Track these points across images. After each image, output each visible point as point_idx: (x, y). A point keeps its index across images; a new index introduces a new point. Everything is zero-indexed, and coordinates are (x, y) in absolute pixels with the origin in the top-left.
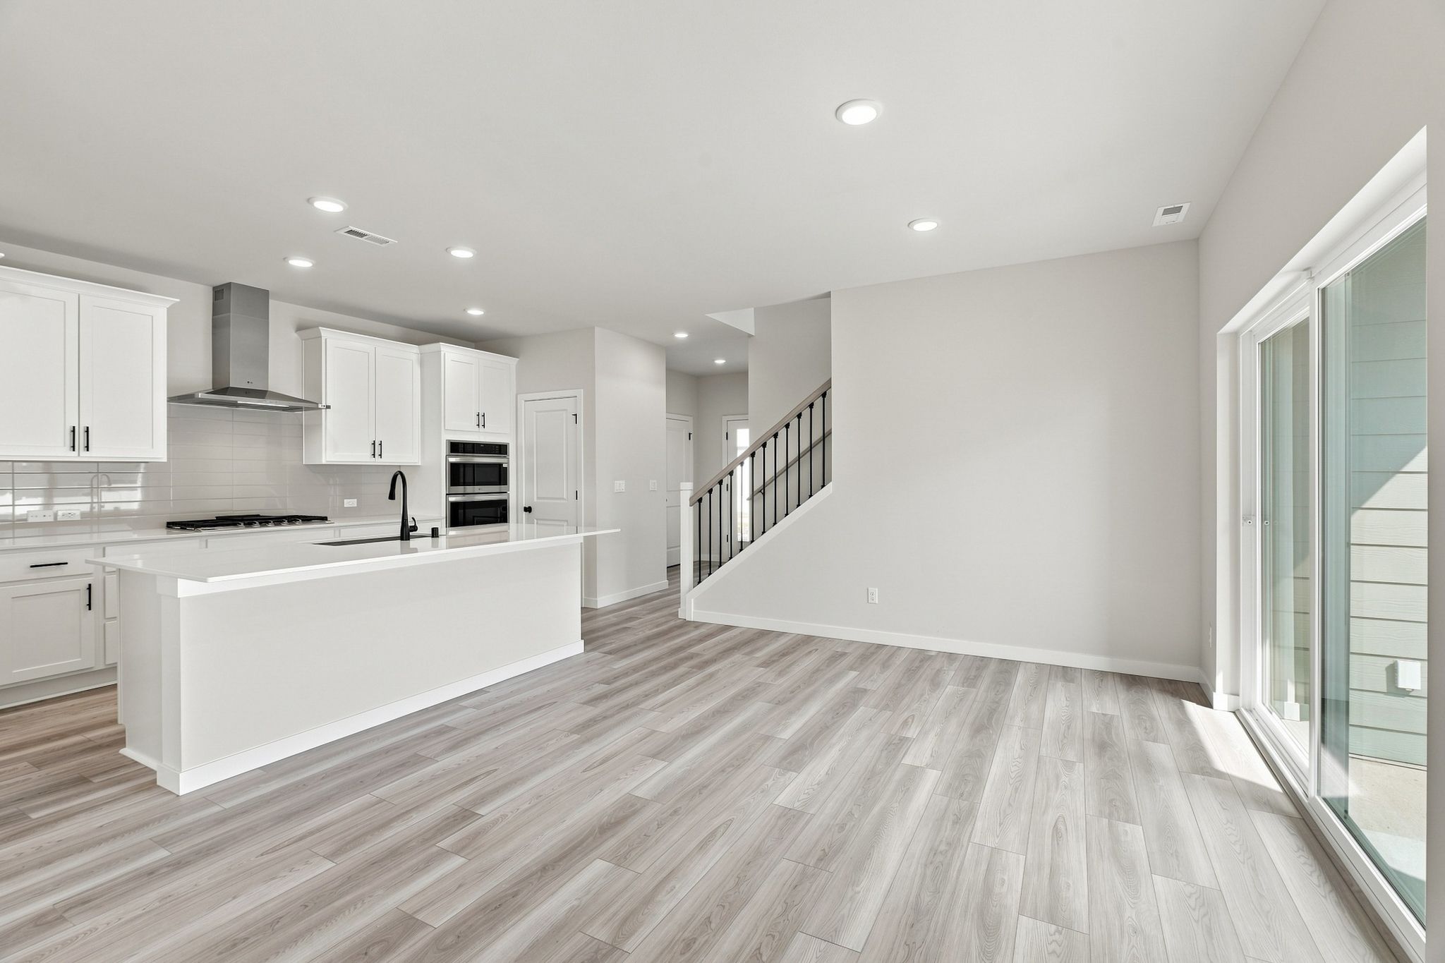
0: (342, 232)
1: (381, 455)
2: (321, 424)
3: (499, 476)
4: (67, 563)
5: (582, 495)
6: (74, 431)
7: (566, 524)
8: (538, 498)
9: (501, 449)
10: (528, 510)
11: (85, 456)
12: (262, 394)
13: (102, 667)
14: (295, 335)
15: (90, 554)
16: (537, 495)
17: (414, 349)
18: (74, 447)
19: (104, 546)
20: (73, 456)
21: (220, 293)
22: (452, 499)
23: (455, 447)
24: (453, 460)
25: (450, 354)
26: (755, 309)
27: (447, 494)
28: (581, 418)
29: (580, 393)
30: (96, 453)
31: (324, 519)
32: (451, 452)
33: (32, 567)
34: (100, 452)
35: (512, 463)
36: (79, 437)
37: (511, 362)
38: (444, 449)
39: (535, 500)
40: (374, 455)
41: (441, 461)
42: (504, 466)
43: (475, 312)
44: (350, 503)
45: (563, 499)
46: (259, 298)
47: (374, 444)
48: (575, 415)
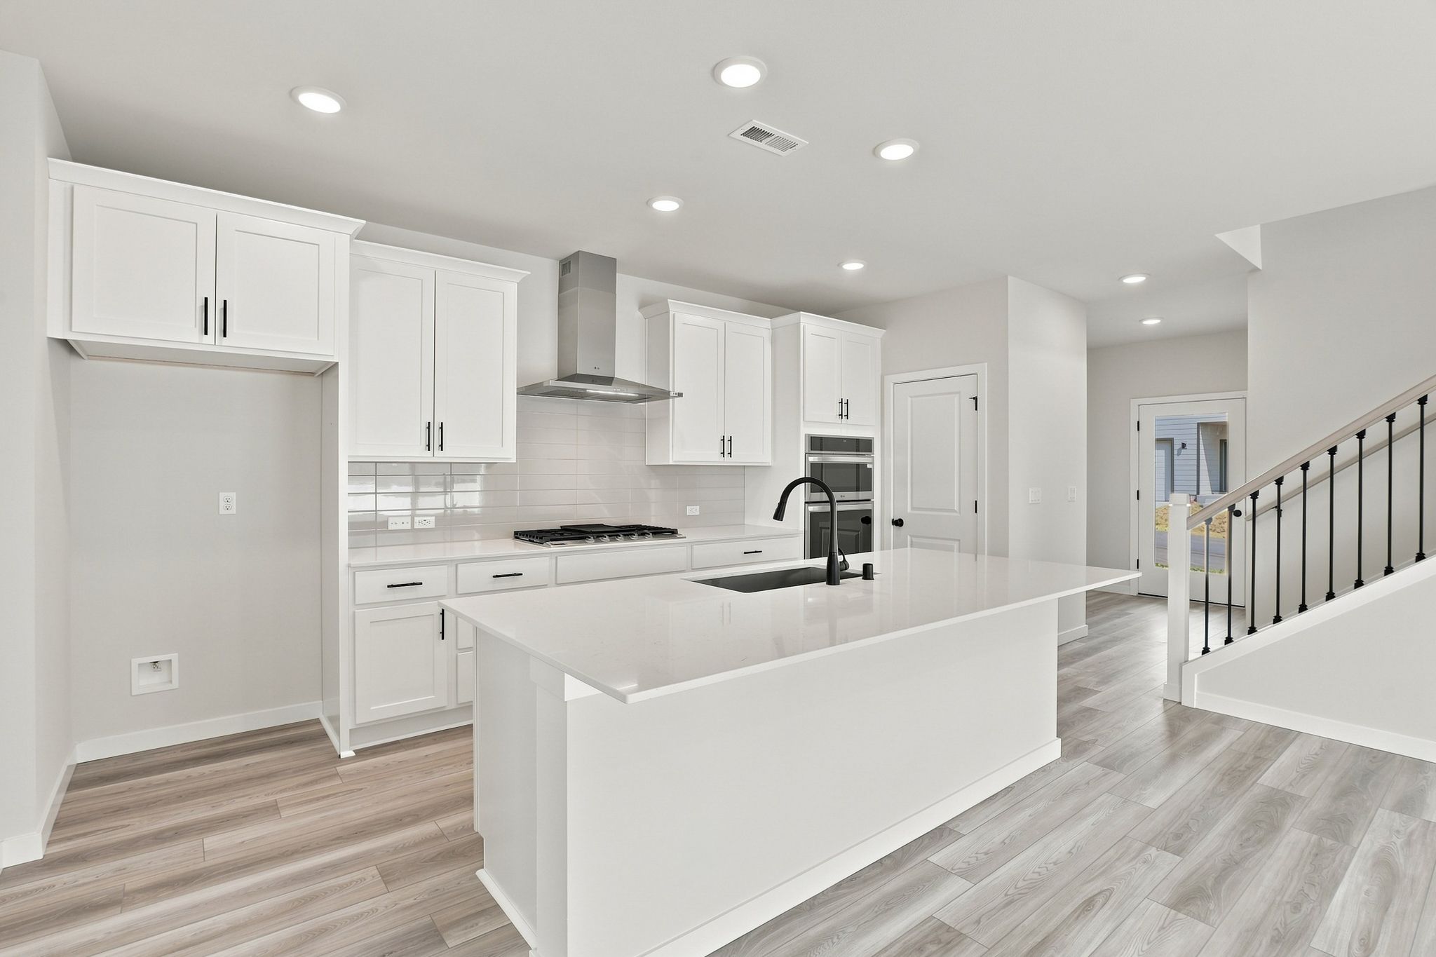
0: (737, 134)
1: (730, 454)
2: (668, 417)
3: (861, 479)
4: (421, 584)
6: (429, 428)
7: (956, 545)
8: (913, 508)
9: (863, 445)
10: (898, 523)
11: (439, 456)
12: (608, 381)
13: (453, 706)
14: (638, 314)
15: (443, 572)
16: (912, 505)
17: (766, 322)
18: (429, 445)
19: (456, 562)
20: (427, 456)
21: (565, 266)
22: (812, 508)
23: (817, 443)
24: (812, 459)
25: (809, 323)
26: (1263, 226)
27: (805, 503)
28: (983, 403)
29: (983, 369)
30: (449, 454)
31: (673, 532)
32: (811, 450)
33: (389, 586)
34: (454, 451)
35: (876, 461)
36: (434, 435)
38: (803, 446)
39: (909, 510)
40: (723, 453)
41: (800, 460)
42: (869, 466)
43: (852, 267)
44: (693, 510)
45: (954, 511)
46: (606, 268)
47: (723, 440)
48: (974, 398)
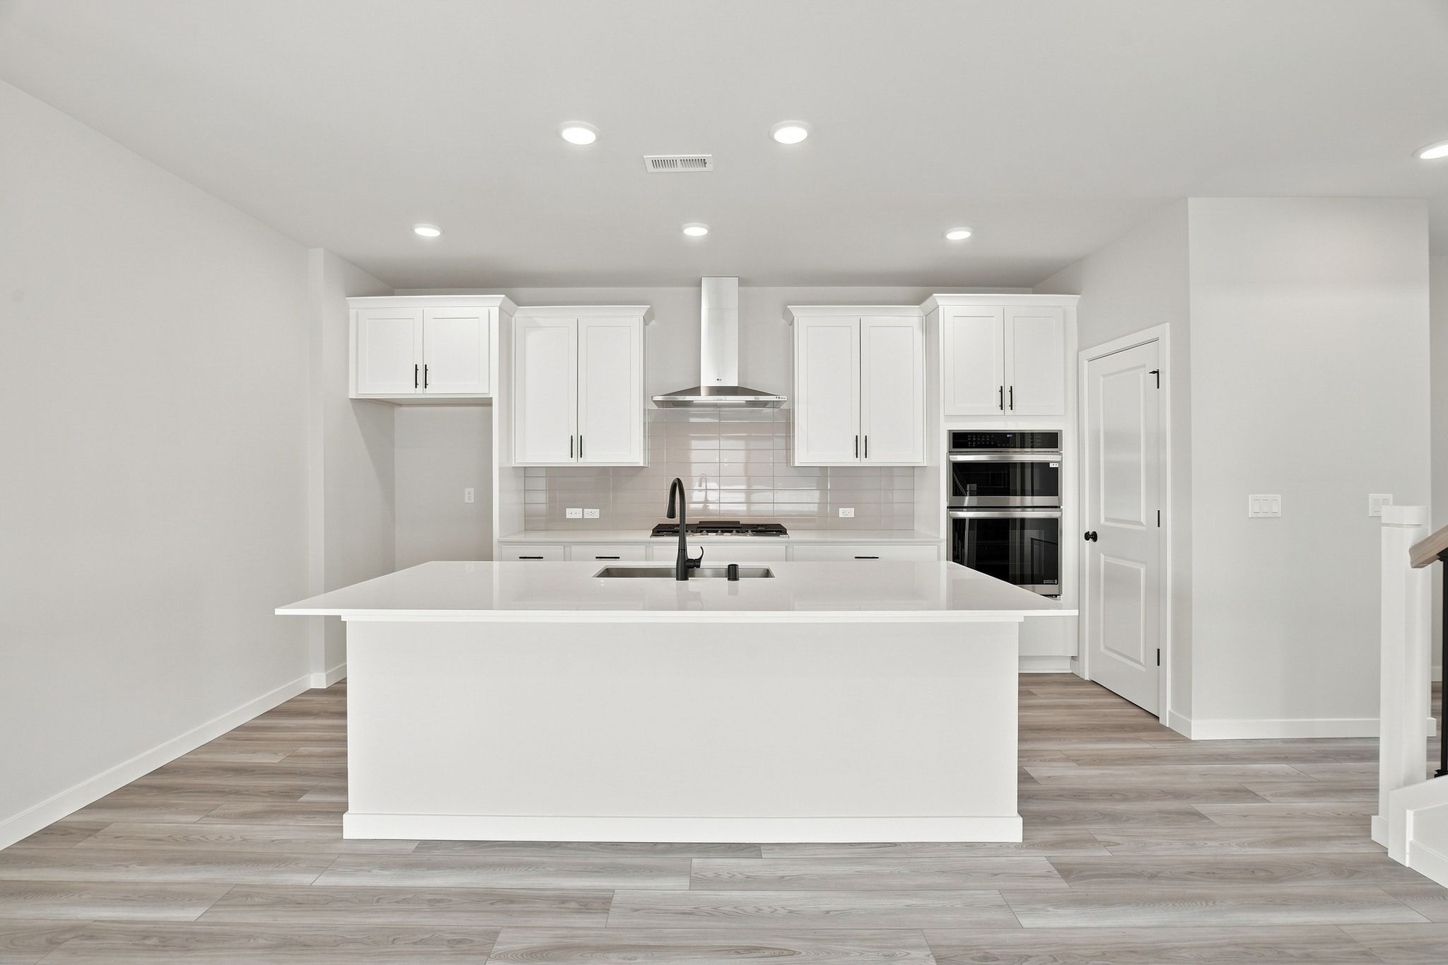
1: (868, 453)
4: (542, 558)
5: (1168, 517)
7: (1144, 568)
8: (1106, 519)
9: (1051, 440)
10: (1092, 536)
12: (733, 390)
15: (560, 551)
16: (1104, 514)
17: (915, 311)
18: (572, 454)
22: (956, 514)
23: (960, 440)
24: (957, 458)
25: (950, 306)
27: (948, 508)
28: (1166, 378)
29: (1165, 331)
30: (589, 460)
32: (954, 447)
35: (1067, 461)
36: (576, 446)
37: (1067, 303)
38: (944, 443)
39: (1102, 521)
40: (856, 452)
41: (941, 459)
42: (1056, 466)
43: (958, 235)
44: (846, 513)
45: (1140, 523)
47: (857, 440)
48: (1154, 372)
